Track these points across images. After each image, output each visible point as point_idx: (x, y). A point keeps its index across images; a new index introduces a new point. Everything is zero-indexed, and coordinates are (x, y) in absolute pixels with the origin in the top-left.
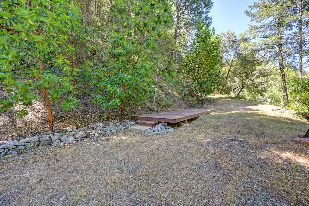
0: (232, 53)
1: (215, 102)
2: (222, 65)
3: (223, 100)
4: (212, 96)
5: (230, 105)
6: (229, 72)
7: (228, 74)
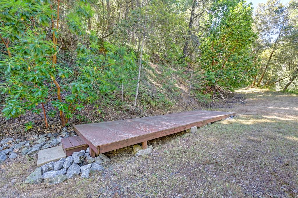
0: (275, 30)
1: (245, 99)
2: (260, 49)
3: (260, 96)
4: (243, 91)
5: (269, 104)
6: (271, 57)
7: (270, 59)
